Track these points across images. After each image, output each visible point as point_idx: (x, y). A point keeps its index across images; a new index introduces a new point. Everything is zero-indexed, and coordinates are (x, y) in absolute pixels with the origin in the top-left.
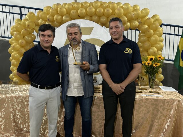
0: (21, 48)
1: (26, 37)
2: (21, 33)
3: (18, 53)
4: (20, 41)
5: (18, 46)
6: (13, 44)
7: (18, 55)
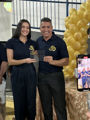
0: (76, 41)
1: (82, 29)
2: (77, 24)
3: (73, 48)
4: (76, 33)
5: (73, 39)
6: (68, 38)
7: (72, 49)
